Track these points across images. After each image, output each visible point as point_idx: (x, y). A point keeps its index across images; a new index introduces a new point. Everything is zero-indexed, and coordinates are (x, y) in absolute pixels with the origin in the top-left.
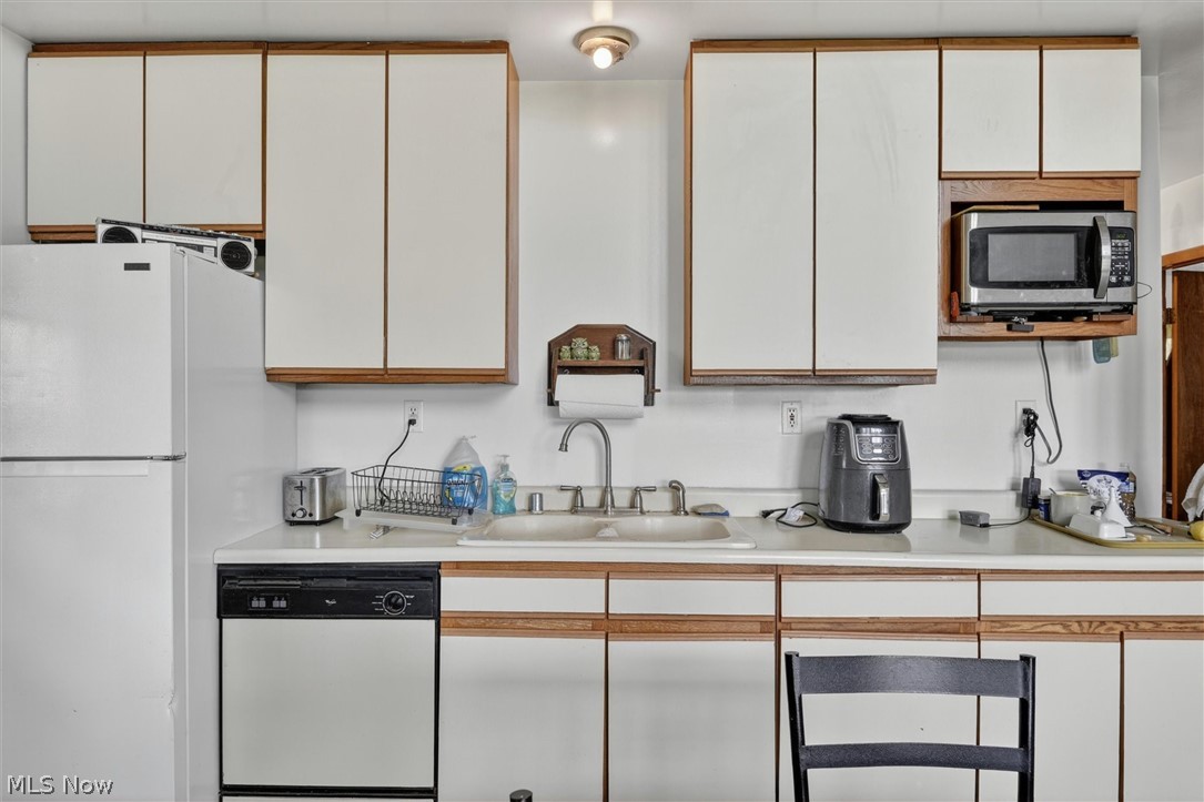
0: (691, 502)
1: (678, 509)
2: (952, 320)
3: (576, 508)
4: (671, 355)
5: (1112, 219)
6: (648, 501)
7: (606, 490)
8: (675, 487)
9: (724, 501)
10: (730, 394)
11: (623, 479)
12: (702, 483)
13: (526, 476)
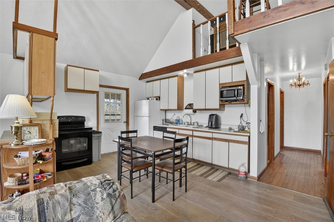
0: (199, 124)
1: (197, 125)
2: (221, 98)
3: (188, 124)
6: (195, 124)
7: (191, 123)
8: (197, 123)
11: (193, 121)
12: (200, 122)
13: (184, 121)
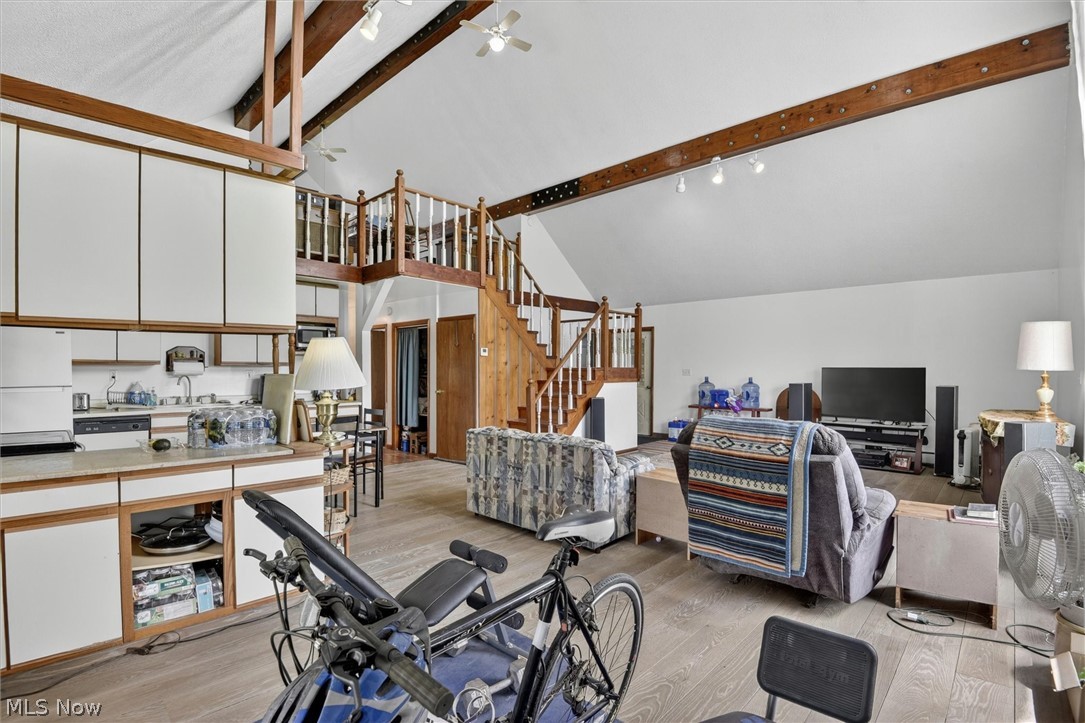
0: (218, 400)
1: (213, 401)
4: (210, 357)
5: (331, 329)
6: (203, 399)
7: (189, 397)
8: (212, 396)
9: (227, 399)
10: (229, 368)
12: (220, 394)
